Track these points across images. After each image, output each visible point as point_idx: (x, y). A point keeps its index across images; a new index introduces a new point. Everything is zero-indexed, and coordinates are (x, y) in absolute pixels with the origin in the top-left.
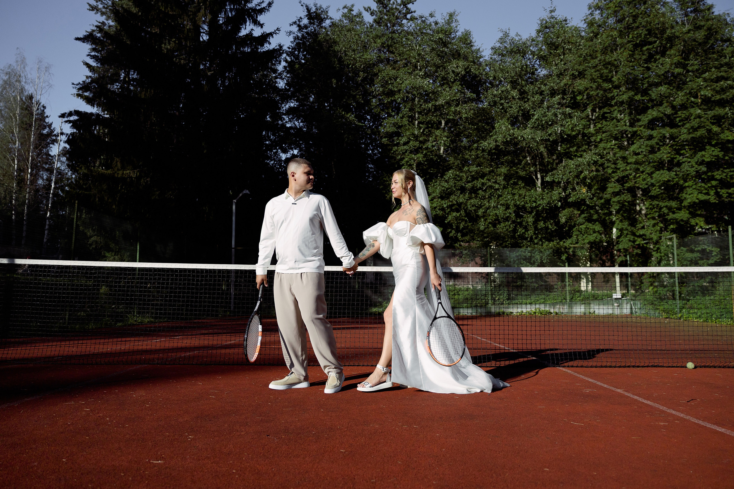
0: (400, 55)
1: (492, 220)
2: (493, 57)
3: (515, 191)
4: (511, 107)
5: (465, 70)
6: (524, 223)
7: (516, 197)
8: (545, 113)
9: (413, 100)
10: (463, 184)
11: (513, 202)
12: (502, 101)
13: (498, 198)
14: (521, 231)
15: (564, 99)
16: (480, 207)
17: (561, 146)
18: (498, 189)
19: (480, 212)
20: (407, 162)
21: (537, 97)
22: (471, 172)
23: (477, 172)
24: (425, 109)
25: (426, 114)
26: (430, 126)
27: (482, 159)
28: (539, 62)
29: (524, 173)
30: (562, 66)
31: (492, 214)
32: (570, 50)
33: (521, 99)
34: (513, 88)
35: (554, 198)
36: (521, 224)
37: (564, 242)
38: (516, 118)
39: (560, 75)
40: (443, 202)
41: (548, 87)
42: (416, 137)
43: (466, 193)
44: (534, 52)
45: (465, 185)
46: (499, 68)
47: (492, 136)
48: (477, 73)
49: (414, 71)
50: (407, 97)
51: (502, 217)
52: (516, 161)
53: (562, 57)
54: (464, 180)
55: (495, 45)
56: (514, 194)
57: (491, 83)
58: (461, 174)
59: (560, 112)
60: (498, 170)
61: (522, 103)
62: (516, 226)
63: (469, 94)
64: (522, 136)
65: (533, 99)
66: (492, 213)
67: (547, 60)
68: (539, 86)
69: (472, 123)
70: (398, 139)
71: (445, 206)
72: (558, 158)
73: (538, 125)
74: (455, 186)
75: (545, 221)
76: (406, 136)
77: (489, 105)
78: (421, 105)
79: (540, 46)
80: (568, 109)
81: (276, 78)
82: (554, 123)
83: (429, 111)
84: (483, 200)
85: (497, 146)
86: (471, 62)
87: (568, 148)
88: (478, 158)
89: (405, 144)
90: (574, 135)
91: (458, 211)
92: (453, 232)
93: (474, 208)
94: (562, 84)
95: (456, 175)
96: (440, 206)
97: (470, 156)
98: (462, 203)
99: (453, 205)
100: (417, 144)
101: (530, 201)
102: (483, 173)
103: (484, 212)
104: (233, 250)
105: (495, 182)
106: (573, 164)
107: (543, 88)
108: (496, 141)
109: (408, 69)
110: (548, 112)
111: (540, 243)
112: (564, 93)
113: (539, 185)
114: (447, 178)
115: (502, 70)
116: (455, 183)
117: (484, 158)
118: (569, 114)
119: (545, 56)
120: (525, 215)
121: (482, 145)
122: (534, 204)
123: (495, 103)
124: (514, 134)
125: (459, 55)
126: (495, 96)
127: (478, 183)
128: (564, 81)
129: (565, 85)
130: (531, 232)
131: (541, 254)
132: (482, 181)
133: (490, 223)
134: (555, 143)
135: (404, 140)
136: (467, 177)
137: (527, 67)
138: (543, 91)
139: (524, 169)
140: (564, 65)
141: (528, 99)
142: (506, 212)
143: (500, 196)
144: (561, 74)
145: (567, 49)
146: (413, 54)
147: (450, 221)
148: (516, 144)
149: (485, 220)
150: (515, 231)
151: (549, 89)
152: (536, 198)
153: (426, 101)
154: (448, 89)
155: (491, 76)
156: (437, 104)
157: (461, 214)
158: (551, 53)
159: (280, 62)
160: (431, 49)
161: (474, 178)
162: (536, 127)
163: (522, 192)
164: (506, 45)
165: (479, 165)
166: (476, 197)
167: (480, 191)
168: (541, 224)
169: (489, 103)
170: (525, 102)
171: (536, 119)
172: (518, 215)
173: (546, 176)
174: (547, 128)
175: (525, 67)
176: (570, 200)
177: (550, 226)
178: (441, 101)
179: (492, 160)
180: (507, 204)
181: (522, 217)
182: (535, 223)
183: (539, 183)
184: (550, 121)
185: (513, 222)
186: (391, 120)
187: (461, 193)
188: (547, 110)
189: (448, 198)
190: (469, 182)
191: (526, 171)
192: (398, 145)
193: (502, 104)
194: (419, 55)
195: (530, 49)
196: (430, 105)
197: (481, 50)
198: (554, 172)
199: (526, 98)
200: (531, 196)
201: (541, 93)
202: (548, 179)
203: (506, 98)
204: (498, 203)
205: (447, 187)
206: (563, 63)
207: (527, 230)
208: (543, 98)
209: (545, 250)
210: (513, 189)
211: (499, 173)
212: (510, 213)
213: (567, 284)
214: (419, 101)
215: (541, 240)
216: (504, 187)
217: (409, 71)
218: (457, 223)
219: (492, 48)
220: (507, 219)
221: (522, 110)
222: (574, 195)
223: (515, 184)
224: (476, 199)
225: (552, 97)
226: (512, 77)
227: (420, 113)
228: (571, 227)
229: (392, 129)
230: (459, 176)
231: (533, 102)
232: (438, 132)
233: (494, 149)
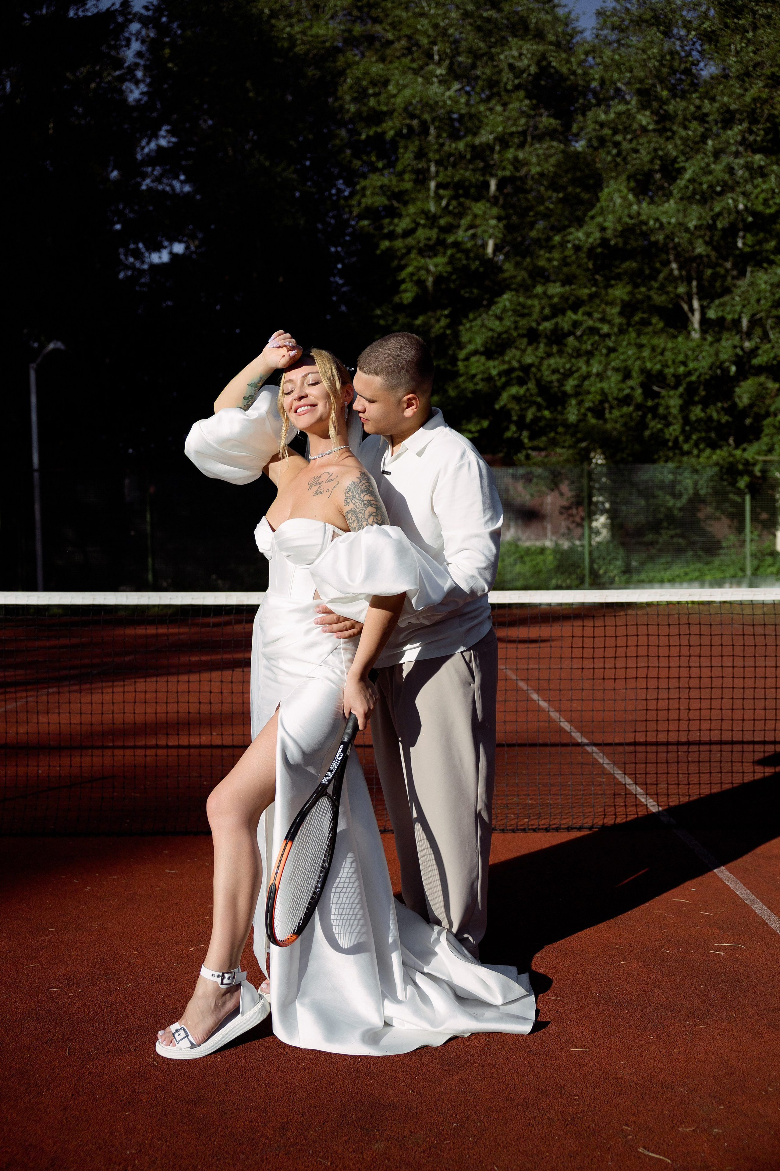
0: (394, 28)
1: (593, 402)
2: (600, 32)
3: (644, 340)
4: (636, 151)
5: (538, 63)
6: (661, 410)
7: (646, 353)
8: (708, 165)
9: (425, 132)
10: (534, 325)
11: (638, 363)
12: (619, 138)
13: (607, 355)
14: (655, 425)
15: (751, 132)
16: (568, 374)
17: (744, 237)
18: (608, 335)
19: (570, 385)
20: (412, 274)
21: (695, 129)
22: (550, 297)
23: (564, 298)
24: (450, 155)
25: (454, 165)
26: (461, 192)
27: (574, 267)
28: (701, 45)
29: (664, 298)
30: (749, 56)
31: (593, 389)
32: (768, 17)
33: (660, 132)
34: (643, 107)
35: (724, 356)
36: (654, 410)
37: (744, 450)
38: (649, 175)
39: (745, 76)
40: (491, 363)
41: (716, 105)
42: (432, 220)
43: (539, 343)
44: (690, 22)
45: (539, 324)
46: (613, 60)
47: (593, 218)
48: (564, 70)
49: (427, 65)
50: (410, 127)
51: (615, 395)
52: (647, 272)
53: (750, 35)
54: (535, 316)
55: (604, 5)
56: (640, 346)
57: (595, 94)
58: (529, 302)
59: (738, 164)
60: (610, 291)
61: (662, 141)
62: (644, 416)
63: (546, 121)
64: (657, 220)
65: (683, 133)
66: (594, 386)
67: (717, 41)
68: (698, 102)
69: (554, 186)
70: (390, 223)
71: (494, 372)
72: (735, 266)
73: (694, 192)
74: (516, 328)
75: (705, 404)
76: (408, 215)
77: (590, 145)
78: (442, 145)
79: (703, 8)
80: (758, 157)
81: (122, 79)
82: (727, 188)
83: (462, 157)
84: (576, 358)
85: (604, 242)
86: (551, 43)
87: (760, 243)
88: (567, 264)
89: (408, 233)
90: (771, 215)
91: (521, 382)
92: (513, 428)
93: (555, 377)
94: (748, 99)
95: (519, 304)
96: (483, 372)
97: (549, 260)
98: (531, 365)
99: (512, 370)
100: (433, 233)
101: (674, 362)
102: (578, 298)
103: (577, 386)
104: (36, 475)
105: (603, 320)
106: (766, 282)
107: (707, 108)
108: (603, 229)
109: (413, 61)
110: (714, 163)
111: (695, 452)
112: (753, 118)
113: (696, 326)
114: (498, 312)
115: (618, 65)
116: (516, 322)
117: (579, 266)
118: (761, 167)
119: (713, 32)
120: (664, 392)
121: (570, 238)
122: (682, 369)
123: (602, 141)
124: (639, 214)
125: (526, 29)
126: (602, 125)
127: (565, 321)
128: (753, 92)
129: (755, 100)
130: (674, 430)
131: (696, 477)
132: (574, 317)
133: (589, 409)
134: (731, 232)
135: (404, 224)
136: (543, 308)
137: (673, 59)
138: (706, 115)
139: (662, 289)
140: (754, 52)
141: (674, 133)
142: (624, 386)
143: (612, 350)
144: (748, 74)
145: (763, 16)
146: (423, 24)
147: (505, 405)
148: (645, 235)
149: (580, 403)
150: (642, 425)
151: (718, 110)
152: (686, 356)
153: (455, 136)
154: (499, 108)
155: (594, 79)
156: (477, 141)
157: (528, 389)
158: (726, 26)
159: (128, 41)
160: (463, 14)
161: (557, 311)
162: (689, 198)
163: (660, 341)
164: (629, 6)
165: (568, 281)
166: (560, 352)
167: (571, 339)
168: (697, 412)
169: (590, 140)
170: (668, 139)
171: (689, 181)
172: (648, 393)
173: (709, 307)
174: (712, 198)
175: (668, 57)
176: (756, 361)
177: (715, 416)
178: (485, 137)
179: (597, 270)
180: (626, 368)
181: (657, 395)
182: (684, 409)
183: (696, 318)
184: (718, 184)
185: (638, 407)
186: (376, 180)
187: (530, 343)
188: (712, 159)
189: (502, 353)
190: (546, 319)
191: (667, 293)
192: (391, 236)
193: (617, 144)
194: (436, 26)
195: (682, 16)
196: (461, 145)
197: (572, 16)
198: (726, 298)
199: (670, 130)
200: (676, 351)
201: (702, 119)
202: (711, 314)
203: (627, 130)
204: (608, 364)
205: (499, 329)
206: (751, 48)
207: (668, 425)
208: (707, 129)
209: (704, 467)
210: (639, 335)
211: (610, 298)
212: (632, 388)
213: (748, 538)
214: (439, 136)
215: (696, 445)
216: (622, 331)
217: (415, 65)
218: (522, 409)
219: (599, 13)
220: (626, 400)
221: (661, 158)
222: (766, 351)
223: (646, 323)
224: (561, 357)
225: (724, 128)
226: (641, 81)
227: (438, 163)
228: (759, 418)
229: (381, 201)
230: (524, 306)
231: (685, 140)
232: (479, 208)
233: (600, 245)
